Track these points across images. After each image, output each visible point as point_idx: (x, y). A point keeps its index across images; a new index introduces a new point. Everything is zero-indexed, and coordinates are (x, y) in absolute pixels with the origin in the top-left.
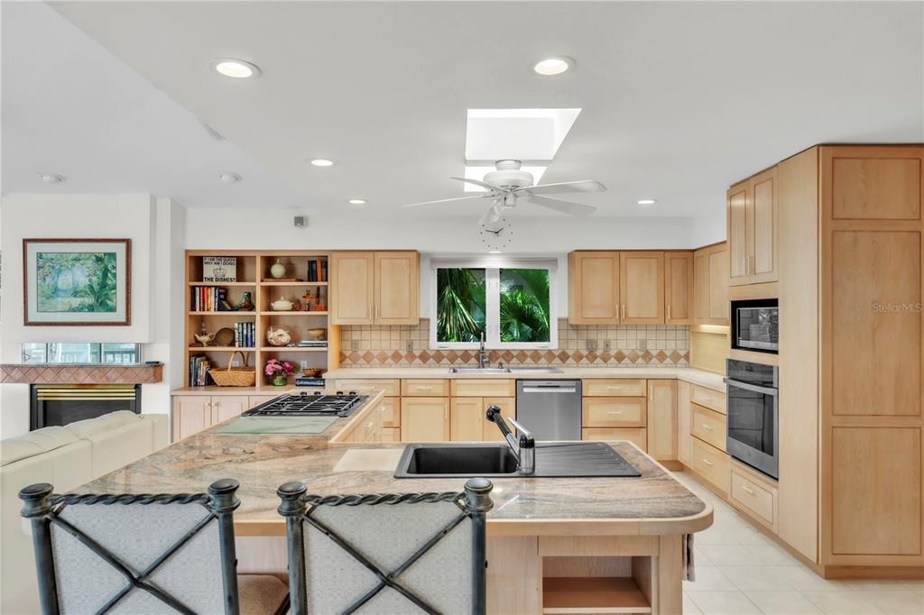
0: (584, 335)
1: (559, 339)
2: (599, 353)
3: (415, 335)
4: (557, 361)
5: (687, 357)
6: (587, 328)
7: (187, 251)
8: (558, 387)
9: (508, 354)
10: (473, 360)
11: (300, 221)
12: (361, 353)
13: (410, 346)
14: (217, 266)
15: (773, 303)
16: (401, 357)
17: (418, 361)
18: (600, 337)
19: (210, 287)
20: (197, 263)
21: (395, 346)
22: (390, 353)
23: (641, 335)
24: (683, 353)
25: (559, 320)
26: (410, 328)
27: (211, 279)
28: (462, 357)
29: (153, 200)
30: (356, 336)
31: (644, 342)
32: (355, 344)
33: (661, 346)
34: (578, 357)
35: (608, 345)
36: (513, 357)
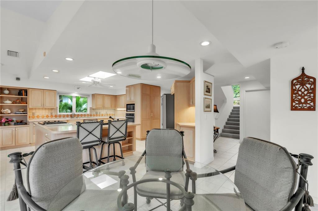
0: (95, 111)
1: (90, 112)
2: (98, 114)
3: (53, 111)
4: (90, 116)
5: (114, 115)
6: (96, 109)
9: (78, 115)
10: (70, 117)
11: (18, 79)
12: (36, 116)
13: (52, 114)
15: (134, 104)
16: (49, 116)
17: (54, 117)
18: (98, 111)
21: (47, 114)
22: (45, 116)
23: (106, 111)
24: (113, 114)
25: (90, 108)
26: (52, 109)
28: (66, 116)
30: (34, 111)
31: (107, 112)
32: (33, 113)
33: (110, 113)
34: (94, 115)
35: (100, 113)
36: (79, 116)
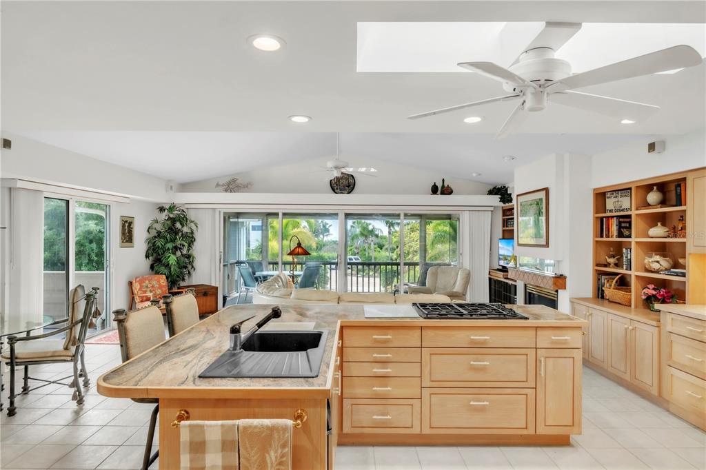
7: (594, 190)
14: (616, 199)
19: (613, 217)
20: (601, 197)
27: (611, 211)
29: (559, 158)
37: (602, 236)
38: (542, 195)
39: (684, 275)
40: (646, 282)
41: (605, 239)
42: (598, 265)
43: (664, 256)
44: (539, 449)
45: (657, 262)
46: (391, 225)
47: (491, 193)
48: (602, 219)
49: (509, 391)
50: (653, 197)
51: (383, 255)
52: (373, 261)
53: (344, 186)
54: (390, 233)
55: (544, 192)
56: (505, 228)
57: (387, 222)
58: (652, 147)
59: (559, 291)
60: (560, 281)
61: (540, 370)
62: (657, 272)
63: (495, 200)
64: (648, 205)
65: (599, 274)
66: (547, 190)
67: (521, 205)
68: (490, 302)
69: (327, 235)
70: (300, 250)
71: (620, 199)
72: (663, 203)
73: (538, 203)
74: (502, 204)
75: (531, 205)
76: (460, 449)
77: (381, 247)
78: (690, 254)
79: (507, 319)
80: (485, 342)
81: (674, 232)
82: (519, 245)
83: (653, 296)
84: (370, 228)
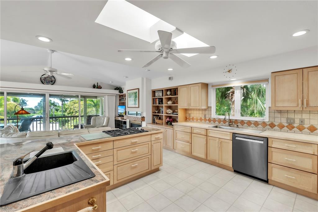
0: (286, 115)
1: (269, 117)
2: (296, 125)
3: (207, 112)
4: (268, 127)
6: (287, 112)
7: (152, 90)
8: (254, 139)
9: (242, 122)
12: (191, 118)
13: (205, 116)
16: (202, 120)
17: (207, 121)
18: (297, 117)
20: (154, 92)
21: (201, 116)
22: (199, 118)
25: (269, 107)
26: (205, 110)
27: (157, 97)
28: (223, 121)
29: (143, 79)
30: (190, 112)
32: (190, 114)
34: (281, 126)
35: (302, 121)
36: (245, 123)
37: (154, 104)
38: (137, 91)
39: (177, 114)
40: (167, 117)
41: (155, 105)
42: (153, 113)
43: (171, 109)
44: (152, 175)
45: (170, 111)
46: (63, 101)
47: (115, 89)
48: (154, 99)
49: (143, 158)
50: (169, 93)
51: (59, 113)
52: (54, 116)
53: (49, 81)
54: (62, 104)
55: (138, 90)
56: (120, 102)
57: (61, 100)
58: (170, 78)
59: (142, 122)
60: (143, 118)
61: (152, 148)
62: (170, 114)
63: (117, 92)
64: (167, 95)
65: (154, 115)
66: (139, 89)
67: (129, 94)
68: (130, 127)
69: (25, 106)
70: (23, 112)
71: (159, 93)
72: (171, 94)
73: (135, 93)
74: (119, 93)
75: (133, 94)
76: (128, 185)
77: (57, 110)
78: (179, 109)
79: (142, 133)
80: (136, 142)
81: (174, 103)
82: (128, 107)
83: (169, 121)
84: (52, 102)
